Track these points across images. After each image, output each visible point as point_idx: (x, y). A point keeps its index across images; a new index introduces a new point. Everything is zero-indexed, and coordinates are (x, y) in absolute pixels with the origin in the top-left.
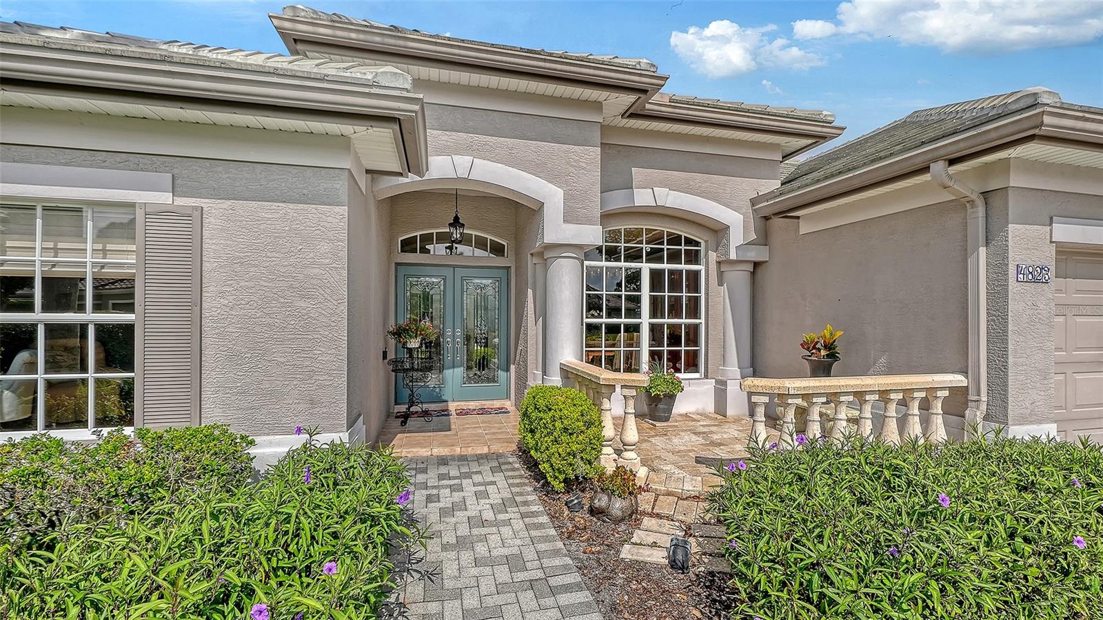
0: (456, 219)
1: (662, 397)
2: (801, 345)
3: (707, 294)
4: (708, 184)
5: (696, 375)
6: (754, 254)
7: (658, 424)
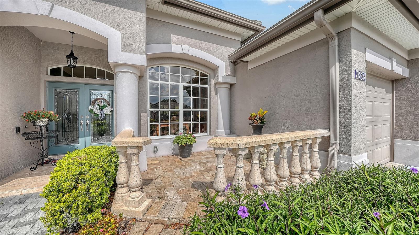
0: (72, 54)
1: (185, 146)
2: (249, 118)
3: (210, 98)
4: (209, 47)
5: (206, 134)
6: (231, 80)
7: (183, 159)
